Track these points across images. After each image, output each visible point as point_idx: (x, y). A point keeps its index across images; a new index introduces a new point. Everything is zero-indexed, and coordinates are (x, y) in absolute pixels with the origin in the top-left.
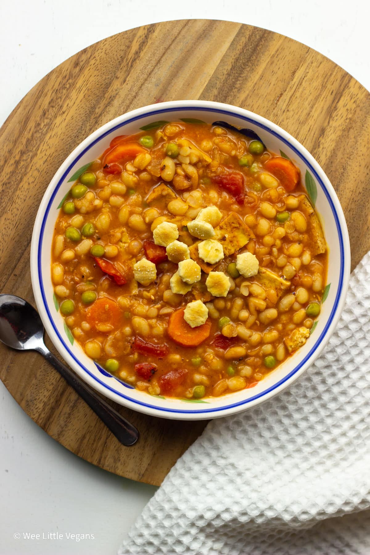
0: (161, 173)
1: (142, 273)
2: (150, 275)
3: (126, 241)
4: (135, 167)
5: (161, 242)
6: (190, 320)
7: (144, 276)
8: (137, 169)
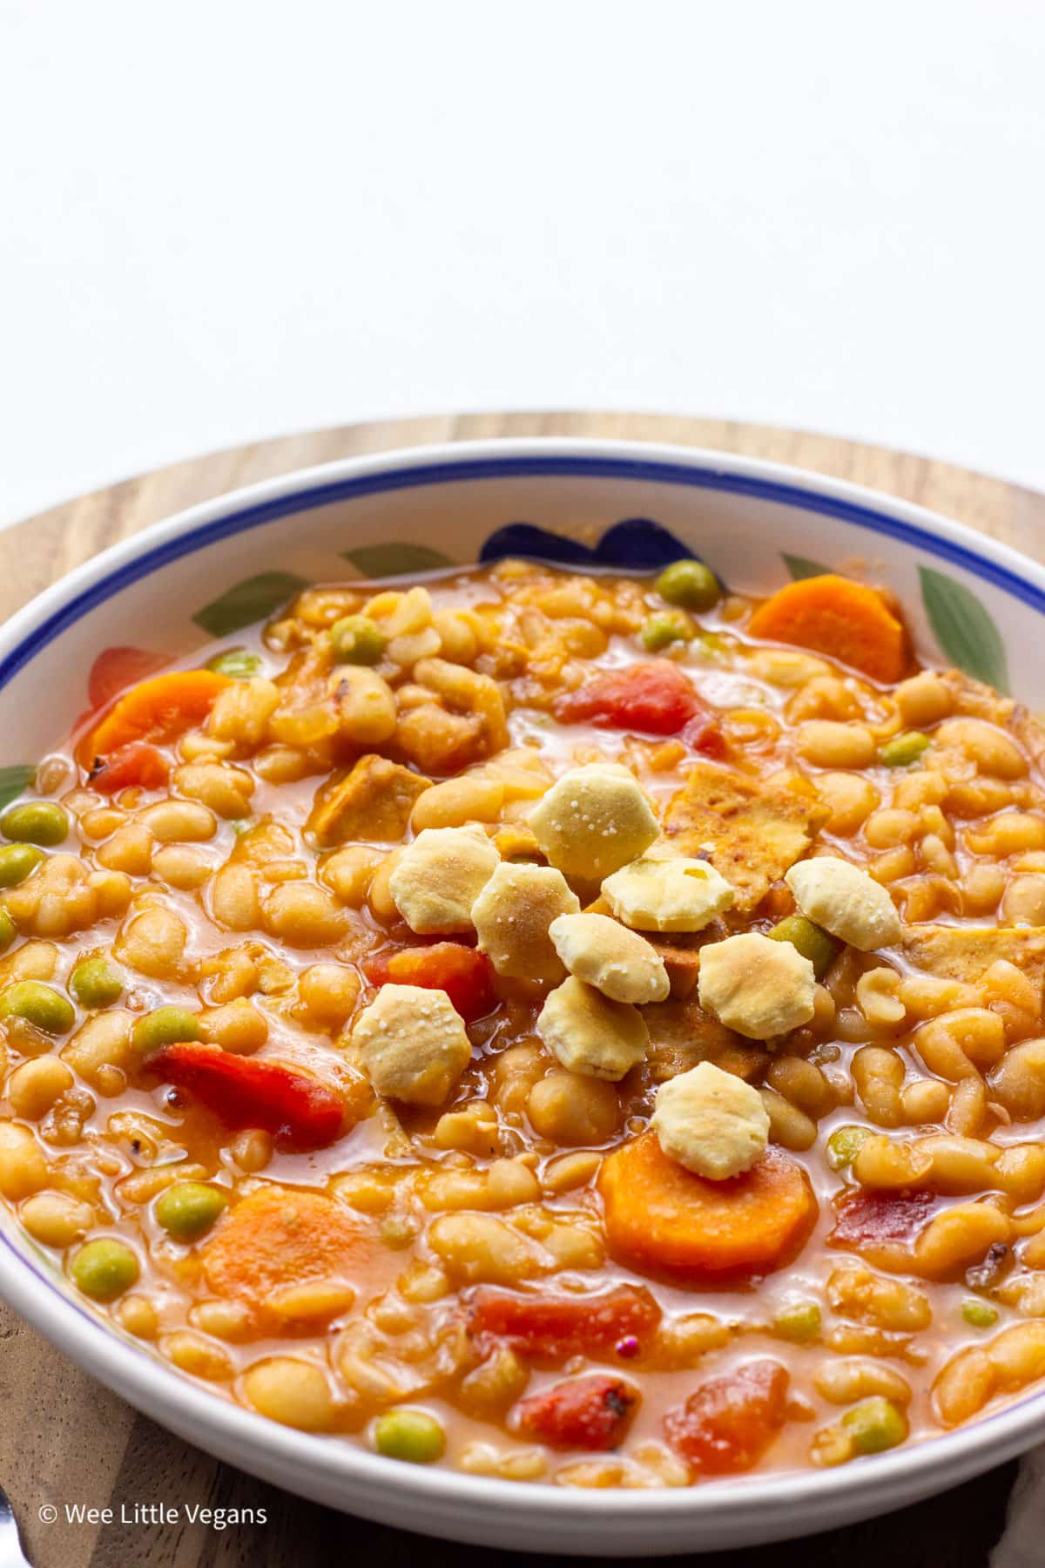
0: (338, 712)
1: (402, 1033)
2: (440, 1033)
3: (280, 984)
4: (222, 737)
5: (438, 900)
6: (699, 1138)
7: (416, 1040)
8: (233, 743)
